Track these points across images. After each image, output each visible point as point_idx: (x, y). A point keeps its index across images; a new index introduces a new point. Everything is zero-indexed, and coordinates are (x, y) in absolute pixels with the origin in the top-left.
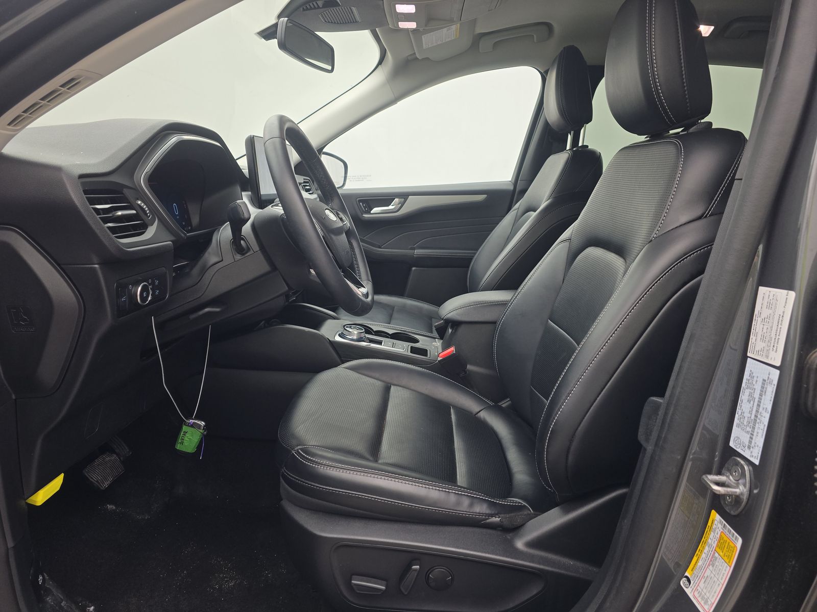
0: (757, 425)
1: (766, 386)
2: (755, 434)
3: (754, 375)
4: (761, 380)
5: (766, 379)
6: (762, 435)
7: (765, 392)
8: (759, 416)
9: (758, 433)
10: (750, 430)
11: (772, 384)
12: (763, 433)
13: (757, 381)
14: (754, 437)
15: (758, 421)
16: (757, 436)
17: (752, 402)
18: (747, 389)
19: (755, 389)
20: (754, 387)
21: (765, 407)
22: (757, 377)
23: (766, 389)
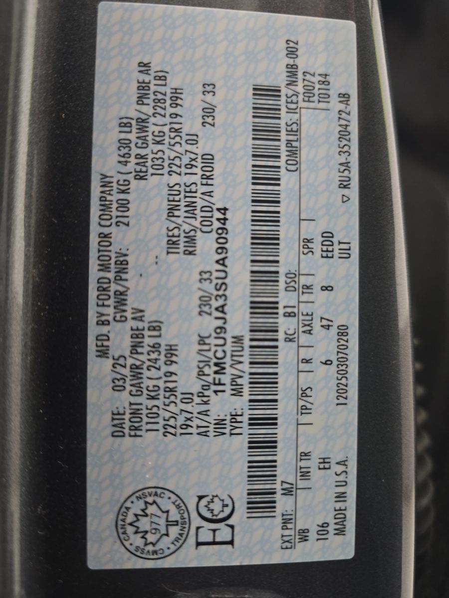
0: (286, 354)
1: (285, 117)
2: (286, 408)
3: (174, 82)
4: (245, 99)
5: (279, 79)
6: (342, 392)
7: (293, 152)
8: (285, 299)
9: (304, 394)
10: (241, 404)
11: (325, 97)
12: (343, 374)
13: (209, 112)
14: (283, 432)
15: (285, 325)
16: (304, 410)
17: (206, 244)
18: (140, 176)
19: (208, 160)
20: (200, 149)
21: (313, 231)
22: (209, 88)
23: (295, 131)
